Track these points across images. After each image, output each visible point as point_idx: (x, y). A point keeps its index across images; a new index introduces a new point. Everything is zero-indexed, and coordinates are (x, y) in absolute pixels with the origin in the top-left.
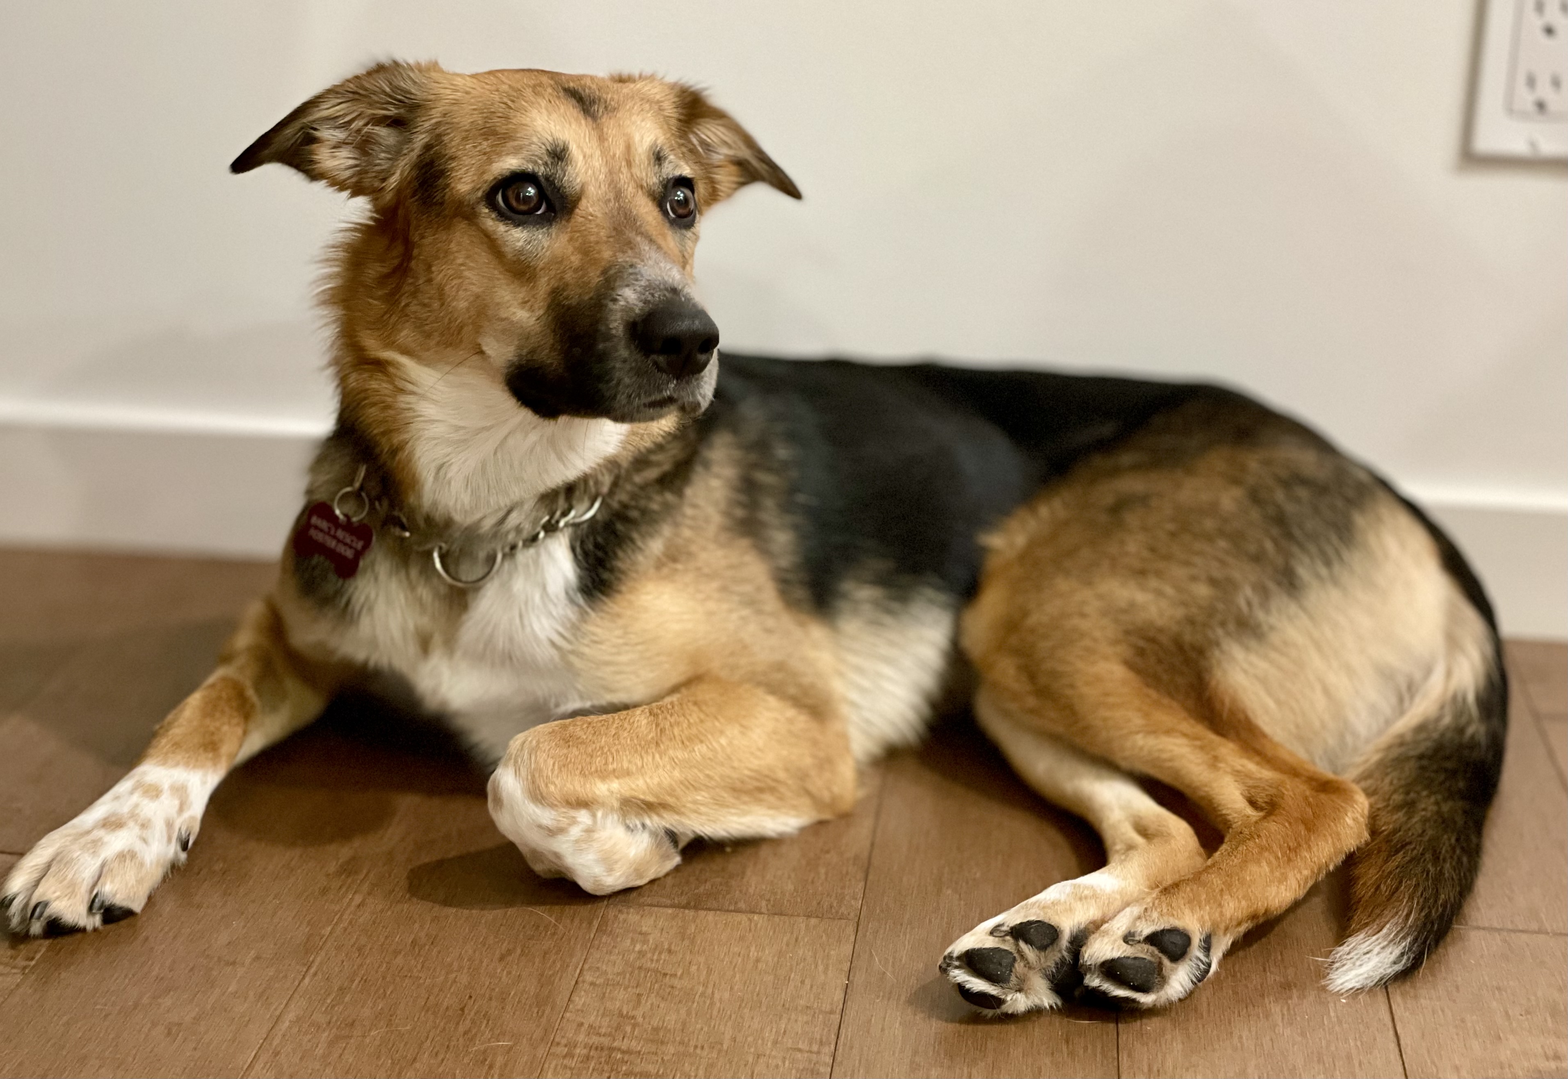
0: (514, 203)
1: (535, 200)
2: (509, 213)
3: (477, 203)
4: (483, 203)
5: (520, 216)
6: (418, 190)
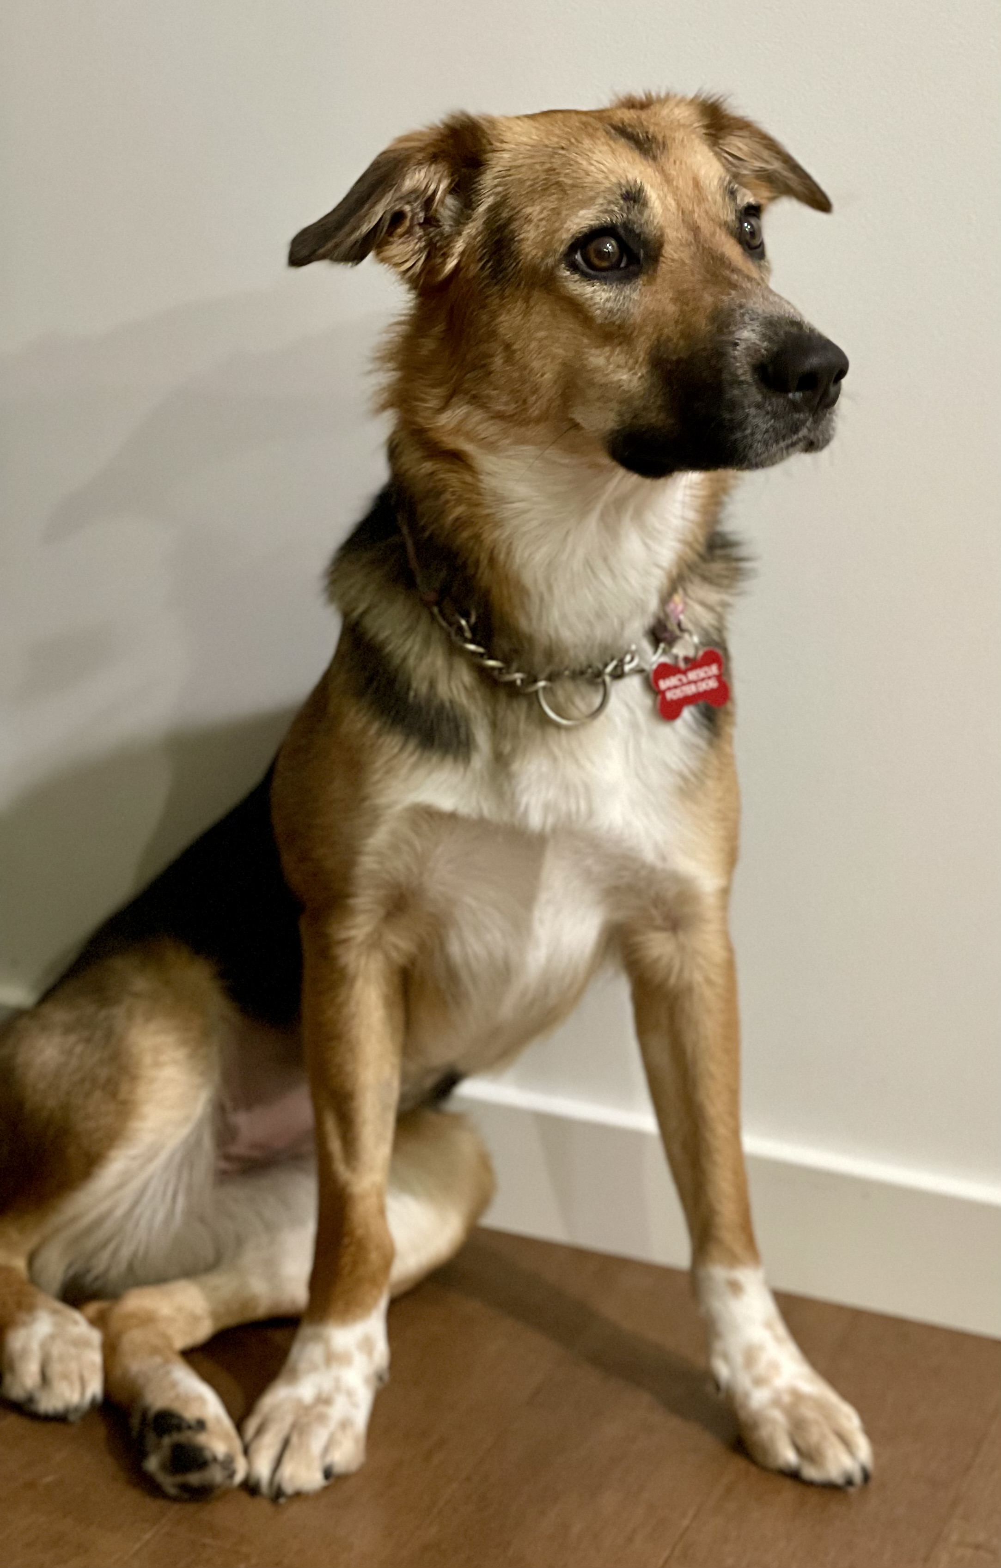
0: (596, 262)
1: (617, 256)
2: (592, 272)
3: (556, 266)
4: (563, 266)
5: (604, 274)
6: (488, 262)
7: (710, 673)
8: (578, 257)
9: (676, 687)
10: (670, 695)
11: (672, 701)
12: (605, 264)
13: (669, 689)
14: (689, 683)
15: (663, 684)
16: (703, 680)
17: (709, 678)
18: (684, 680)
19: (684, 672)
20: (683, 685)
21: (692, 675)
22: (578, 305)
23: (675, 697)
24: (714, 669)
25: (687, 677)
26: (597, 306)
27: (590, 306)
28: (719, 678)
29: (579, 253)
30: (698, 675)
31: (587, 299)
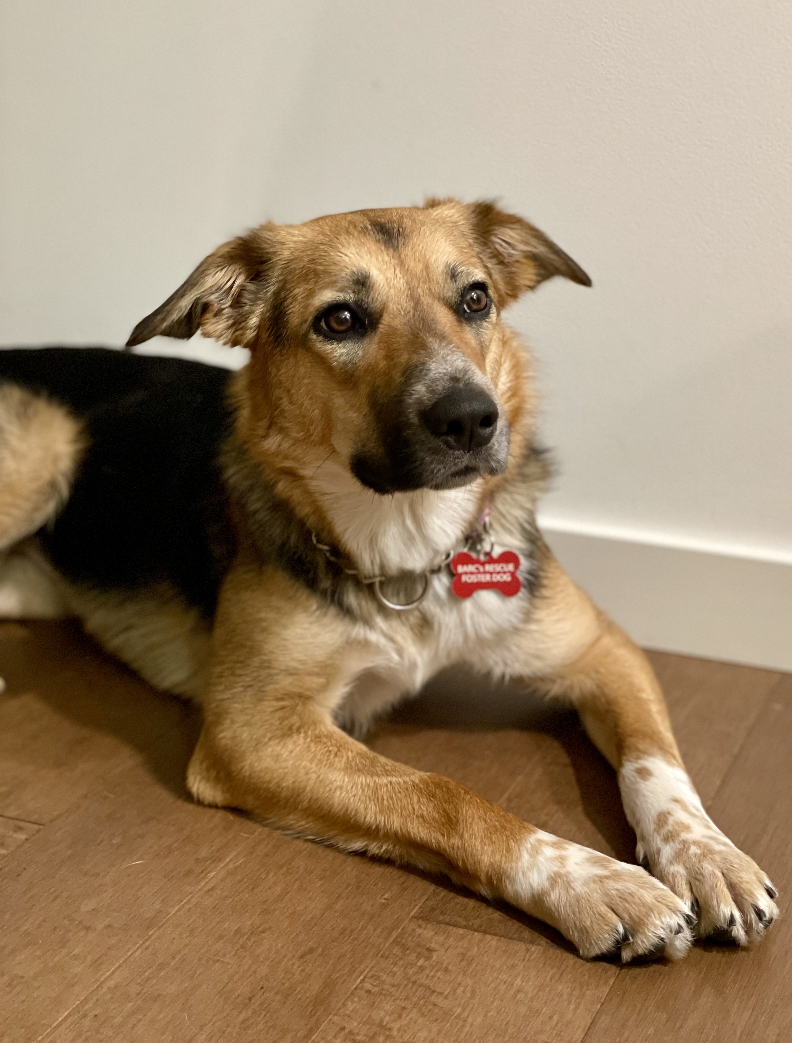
0: (335, 327)
2: (331, 335)
3: (308, 332)
4: (312, 331)
5: (340, 335)
6: (272, 331)
7: (506, 569)
8: (323, 324)
9: (472, 573)
10: (464, 578)
11: (466, 583)
12: (343, 328)
13: (466, 573)
14: (485, 572)
15: (461, 569)
16: (499, 573)
17: (505, 573)
18: (481, 569)
19: (483, 564)
20: (479, 573)
21: (489, 568)
22: (323, 358)
23: (469, 581)
24: (511, 567)
25: (484, 568)
26: (335, 359)
27: (331, 358)
28: (513, 574)
29: (323, 320)
30: (494, 569)
31: (328, 353)
